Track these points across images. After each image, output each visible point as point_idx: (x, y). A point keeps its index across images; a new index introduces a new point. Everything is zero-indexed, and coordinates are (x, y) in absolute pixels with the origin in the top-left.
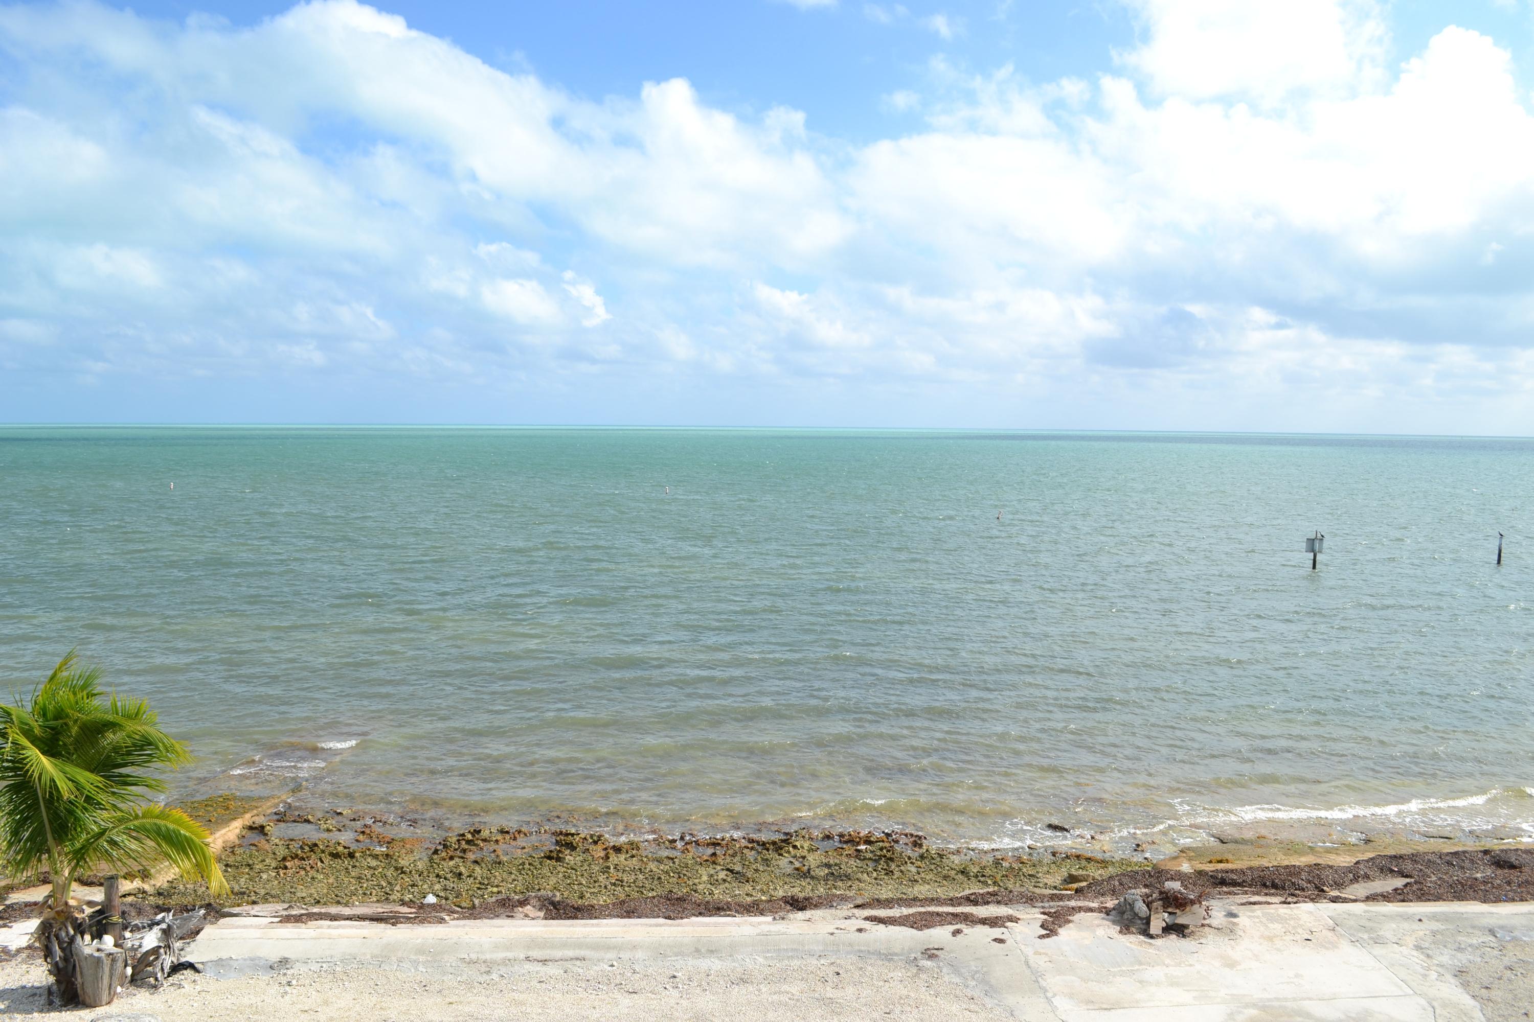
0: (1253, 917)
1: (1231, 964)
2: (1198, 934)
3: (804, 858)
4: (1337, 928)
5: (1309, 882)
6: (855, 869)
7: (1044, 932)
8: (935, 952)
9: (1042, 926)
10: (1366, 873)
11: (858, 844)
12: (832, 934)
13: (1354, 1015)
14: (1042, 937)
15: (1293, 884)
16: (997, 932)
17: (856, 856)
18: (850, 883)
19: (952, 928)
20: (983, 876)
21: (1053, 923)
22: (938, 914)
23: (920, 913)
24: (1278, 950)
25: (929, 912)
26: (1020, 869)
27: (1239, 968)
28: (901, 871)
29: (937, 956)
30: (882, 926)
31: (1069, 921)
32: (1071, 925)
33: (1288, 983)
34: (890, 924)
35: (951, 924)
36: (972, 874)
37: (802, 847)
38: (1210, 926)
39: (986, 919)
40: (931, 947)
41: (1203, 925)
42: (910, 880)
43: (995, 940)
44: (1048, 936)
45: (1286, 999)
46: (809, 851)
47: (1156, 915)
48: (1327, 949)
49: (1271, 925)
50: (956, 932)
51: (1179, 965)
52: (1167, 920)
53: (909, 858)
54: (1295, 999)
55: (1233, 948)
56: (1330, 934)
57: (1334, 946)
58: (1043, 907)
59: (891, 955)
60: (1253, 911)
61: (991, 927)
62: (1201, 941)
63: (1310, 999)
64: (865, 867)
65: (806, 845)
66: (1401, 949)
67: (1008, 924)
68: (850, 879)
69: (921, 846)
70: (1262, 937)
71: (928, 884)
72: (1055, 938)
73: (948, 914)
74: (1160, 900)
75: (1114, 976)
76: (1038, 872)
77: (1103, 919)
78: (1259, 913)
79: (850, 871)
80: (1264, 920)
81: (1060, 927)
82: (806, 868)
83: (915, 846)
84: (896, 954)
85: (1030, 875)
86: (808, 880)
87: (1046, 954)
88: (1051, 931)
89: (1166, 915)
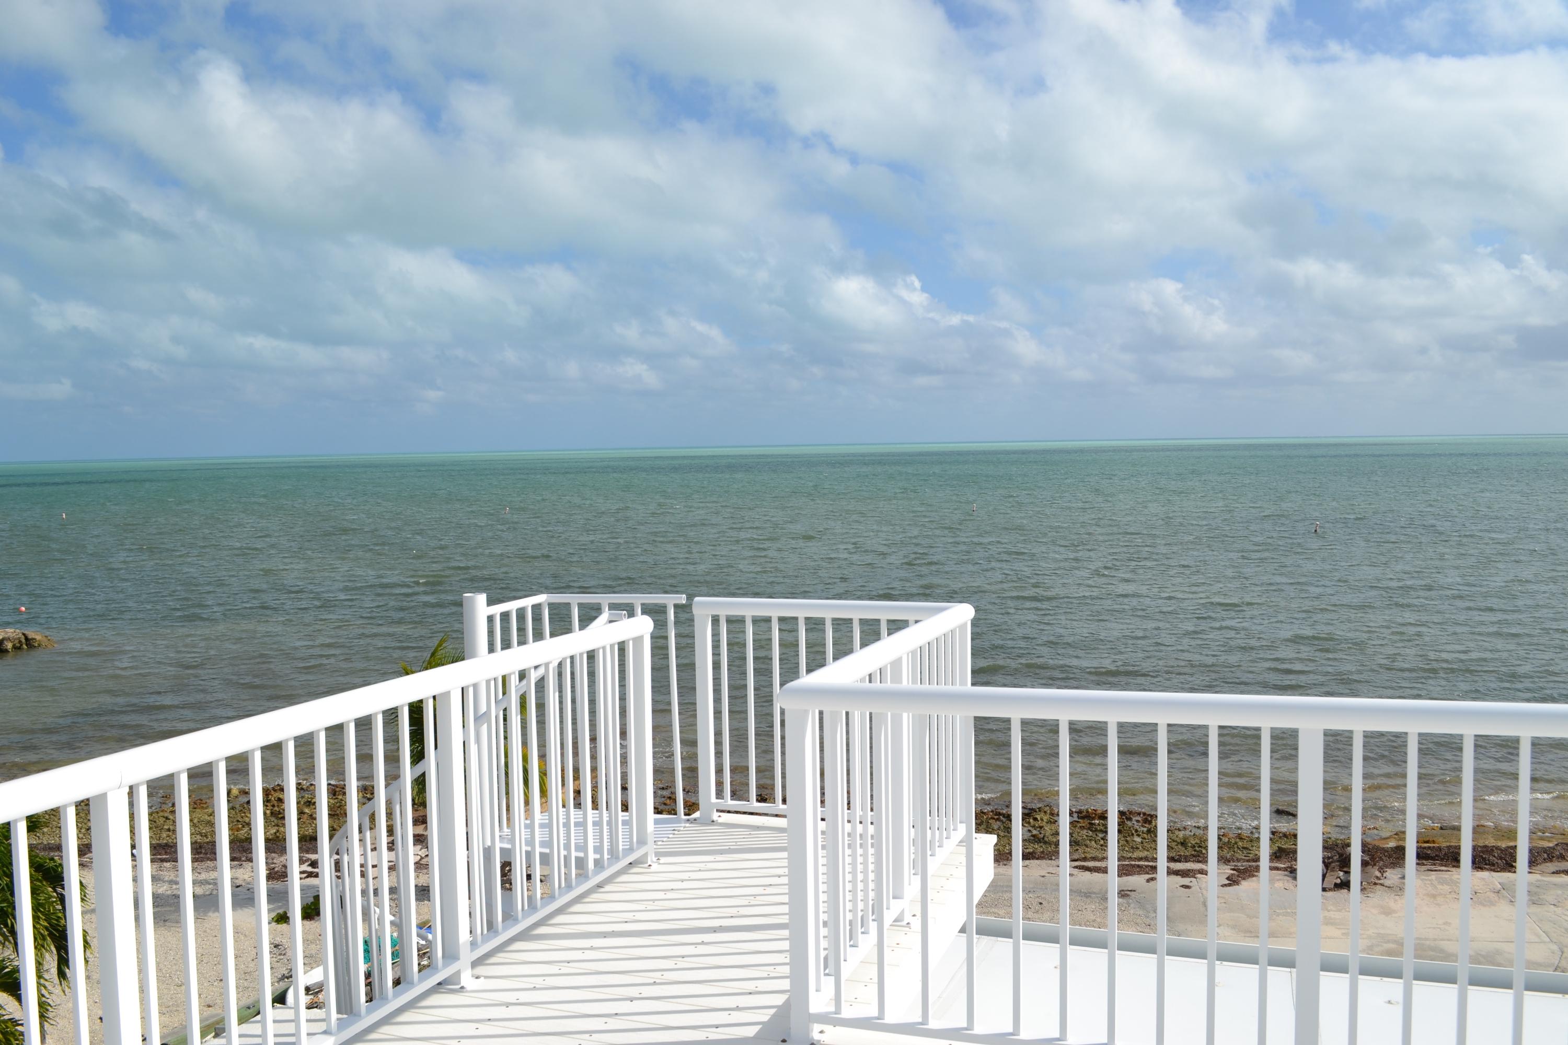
0: (1426, 880)
1: (1388, 912)
2: (1368, 890)
3: (1041, 827)
4: (1503, 891)
5: (1501, 858)
6: (1085, 837)
7: (1228, 882)
8: (1128, 893)
9: (1228, 879)
10: (1561, 854)
11: (1093, 819)
12: (1043, 876)
13: (1483, 953)
14: (1225, 885)
15: (1484, 859)
16: (1186, 881)
17: (1089, 829)
18: (1078, 847)
19: (1148, 876)
20: (1200, 847)
21: (1238, 876)
22: (1138, 866)
23: (1123, 865)
24: (1437, 904)
25: (1131, 865)
26: (1236, 843)
27: (1394, 915)
28: (1127, 841)
29: (1128, 895)
30: (1088, 873)
31: (1254, 876)
32: (1254, 878)
33: (1434, 928)
34: (1095, 871)
35: (1148, 873)
36: (1190, 845)
37: (1042, 820)
38: (1382, 885)
39: (1179, 871)
40: (1125, 889)
41: (1375, 884)
42: (1132, 848)
43: (1182, 886)
44: (1229, 885)
45: (1426, 939)
46: (1047, 823)
47: (1332, 873)
48: (1484, 905)
49: (1440, 887)
50: (1148, 881)
51: (1340, 911)
52: (1342, 878)
53: (1136, 831)
54: (1435, 940)
55: (1395, 901)
56: (1492, 895)
57: (1492, 904)
58: (1236, 866)
59: (1090, 893)
60: (1430, 875)
61: (1183, 877)
62: (1369, 895)
63: (1449, 940)
64: (1095, 836)
65: (1045, 818)
66: (1556, 909)
67: (1199, 876)
68: (1078, 845)
69: (1150, 822)
70: (1428, 895)
71: (1148, 851)
72: (1236, 887)
73: (1147, 866)
74: (1338, 861)
75: (1278, 916)
76: (1252, 846)
77: (1286, 875)
78: (1433, 877)
79: (1080, 838)
80: (1435, 883)
81: (1244, 879)
82: (1042, 835)
83: (1145, 823)
84: (1094, 893)
85: (1243, 848)
86: (1042, 844)
87: (1224, 898)
88: (1234, 881)
89: (1341, 874)
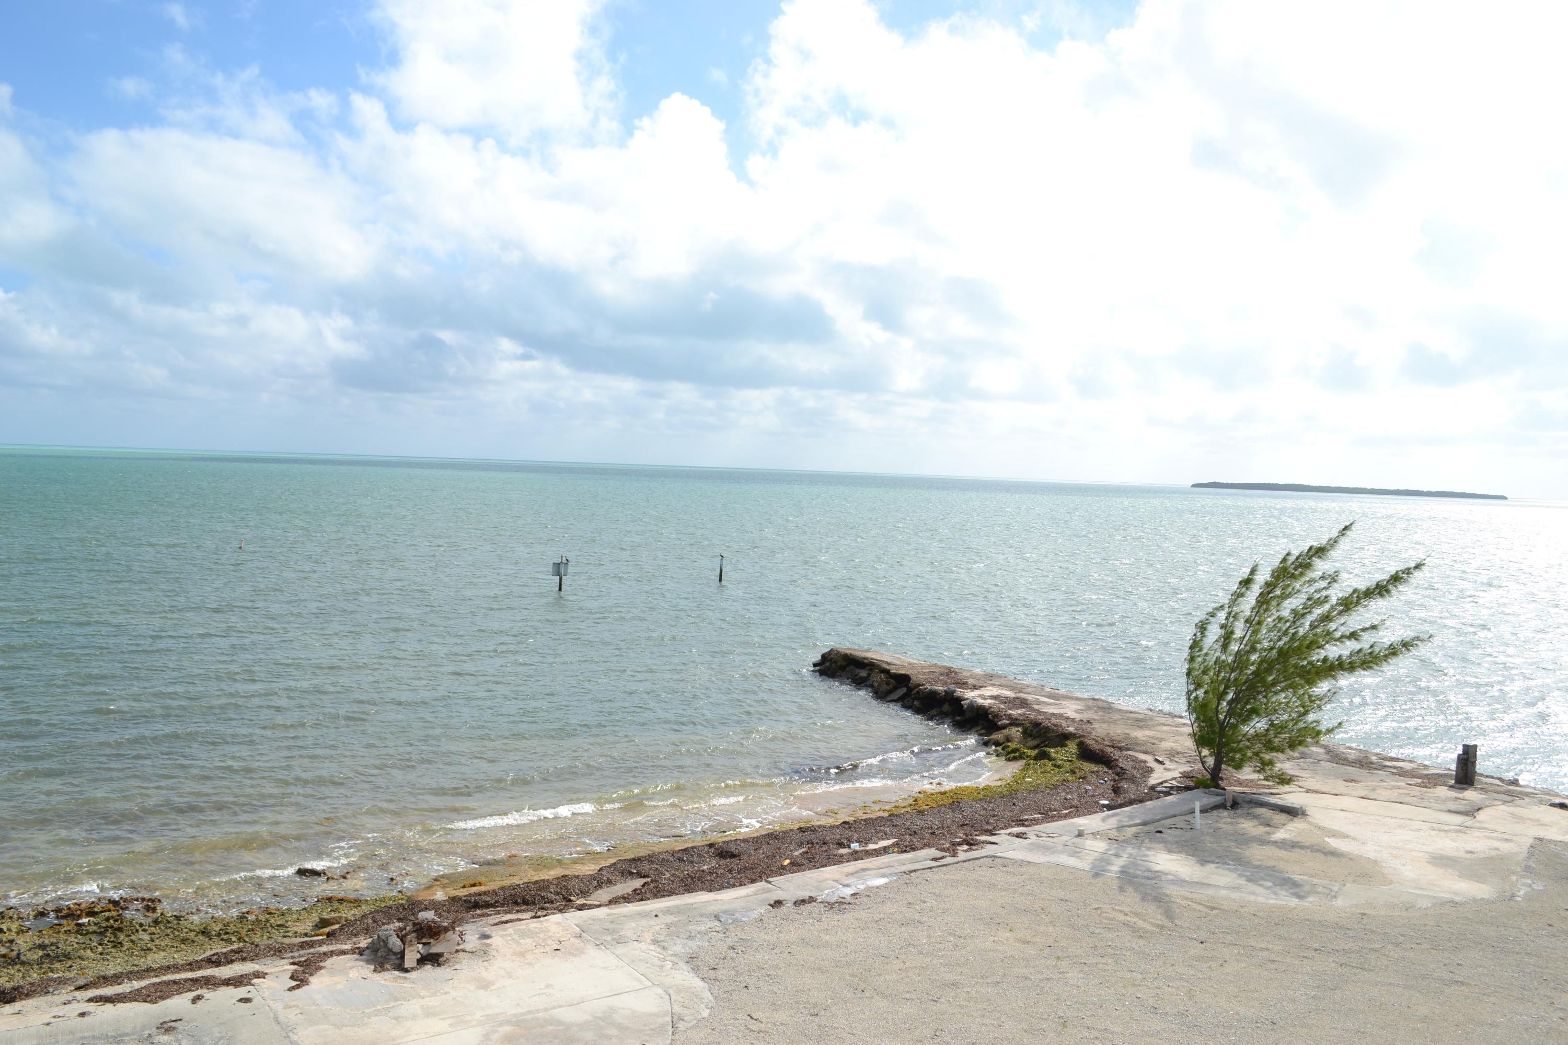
0: (506, 935)
1: (485, 985)
2: (452, 960)
3: (11, 941)
4: (584, 934)
5: (558, 894)
6: (76, 946)
7: (294, 983)
8: (173, 1024)
9: (292, 978)
10: (608, 879)
11: (79, 917)
12: (48, 1024)
13: (599, 1015)
14: (292, 989)
15: (543, 897)
16: (242, 992)
17: (77, 932)
18: (70, 963)
19: (191, 995)
20: (227, 933)
21: (304, 972)
22: (175, 982)
23: (154, 984)
24: (530, 964)
25: (165, 982)
26: (267, 921)
27: (493, 987)
28: (132, 941)
29: (174, 1028)
30: (109, 1006)
31: (321, 968)
32: (322, 971)
33: (539, 995)
34: (119, 1002)
35: (190, 990)
36: (214, 933)
37: (10, 930)
38: (464, 951)
39: (229, 979)
40: (167, 1019)
41: (457, 951)
42: (142, 950)
43: (241, 1000)
44: (298, 987)
45: (538, 1011)
46: (18, 933)
47: (411, 948)
48: (575, 955)
49: (522, 941)
50: (195, 1000)
51: (434, 995)
52: (422, 951)
53: (141, 925)
54: (546, 1010)
55: (487, 969)
56: (577, 941)
57: (581, 952)
58: (293, 957)
59: (120, 1036)
60: (505, 930)
61: (236, 987)
62: (456, 967)
63: (560, 1006)
64: (88, 942)
65: (14, 927)
66: (640, 945)
67: (255, 981)
68: (70, 958)
69: (154, 910)
70: (514, 954)
71: (164, 950)
72: (306, 988)
73: (186, 980)
74: (414, 932)
75: (369, 1017)
76: (287, 921)
77: (357, 960)
78: (511, 931)
79: (69, 949)
80: (516, 937)
81: (311, 975)
82: (14, 953)
83: (148, 911)
84: (127, 1035)
85: (278, 926)
86: (18, 967)
87: (297, 1006)
88: (302, 981)
89: (420, 946)
